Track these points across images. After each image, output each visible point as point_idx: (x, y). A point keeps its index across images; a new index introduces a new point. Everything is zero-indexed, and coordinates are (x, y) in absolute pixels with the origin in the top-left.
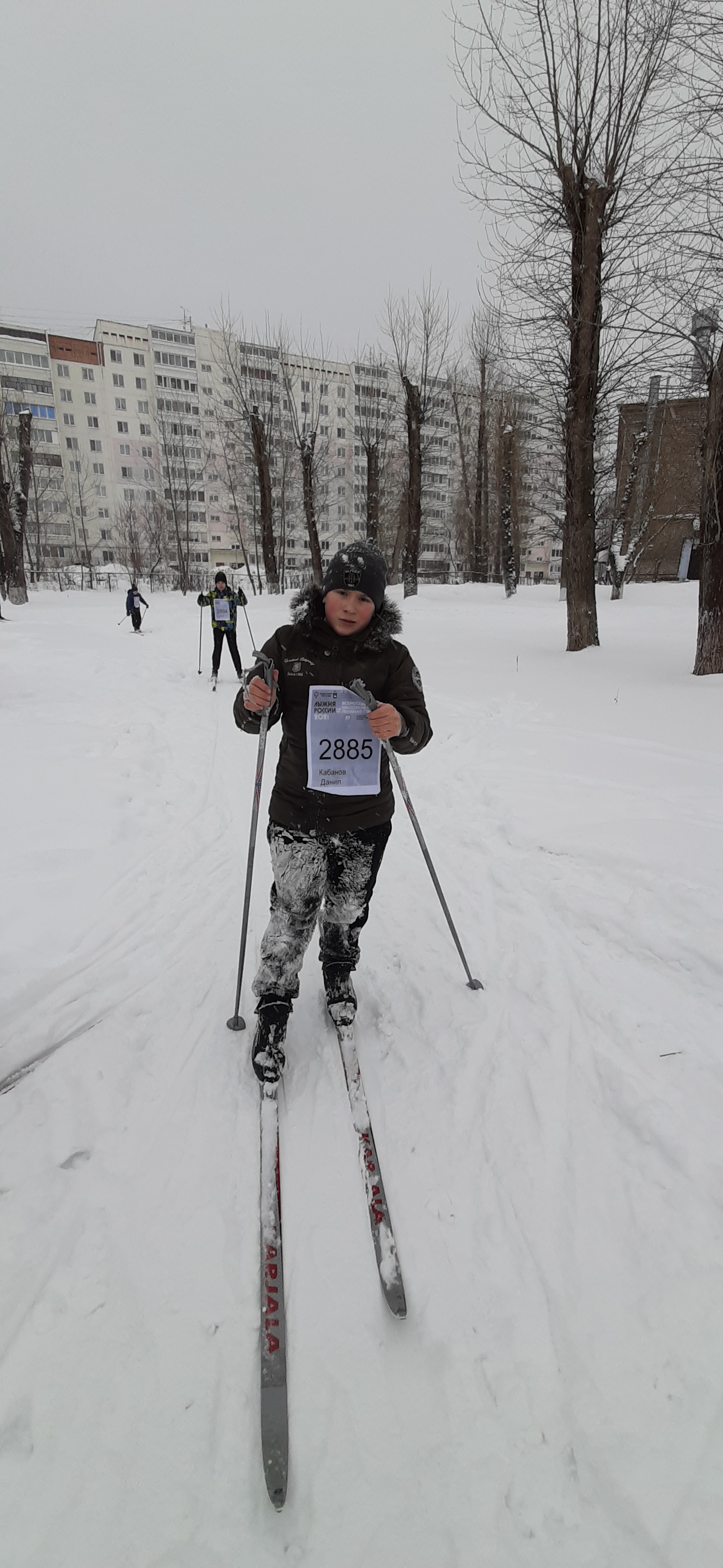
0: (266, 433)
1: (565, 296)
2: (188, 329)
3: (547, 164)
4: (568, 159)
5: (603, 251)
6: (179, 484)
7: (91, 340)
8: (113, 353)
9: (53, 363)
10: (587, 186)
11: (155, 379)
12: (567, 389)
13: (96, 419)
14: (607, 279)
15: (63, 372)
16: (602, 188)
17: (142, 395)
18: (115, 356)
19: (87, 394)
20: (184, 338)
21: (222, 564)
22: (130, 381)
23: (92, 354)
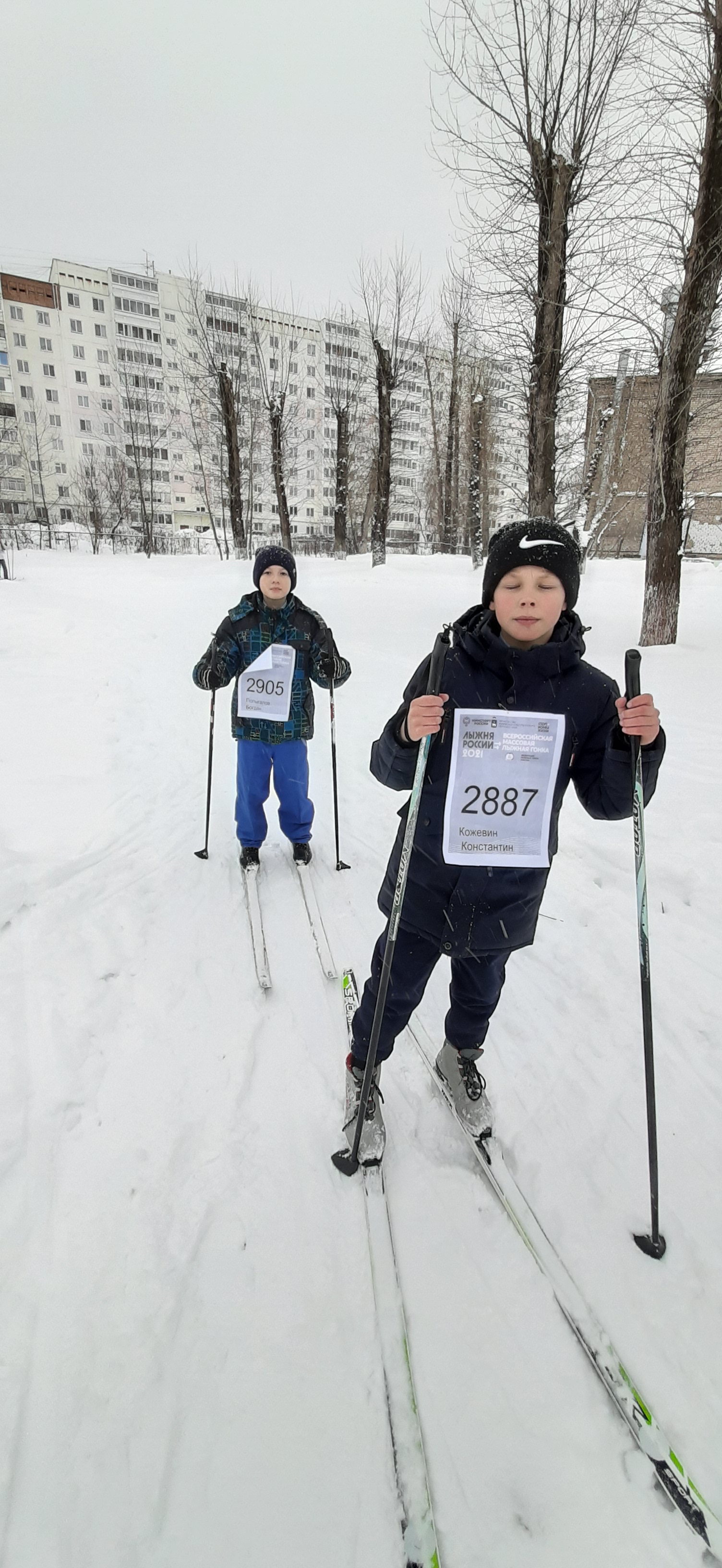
0: (234, 390)
1: (533, 270)
2: (151, 274)
3: (517, 137)
4: (537, 134)
5: (569, 229)
6: (142, 441)
7: (47, 281)
8: (70, 296)
9: (6, 305)
10: (554, 162)
11: (115, 328)
12: (532, 364)
13: (52, 367)
14: (571, 256)
15: (17, 314)
16: (569, 165)
17: (102, 343)
18: (72, 300)
19: (42, 340)
20: (146, 283)
21: (187, 527)
22: (88, 328)
23: (48, 296)
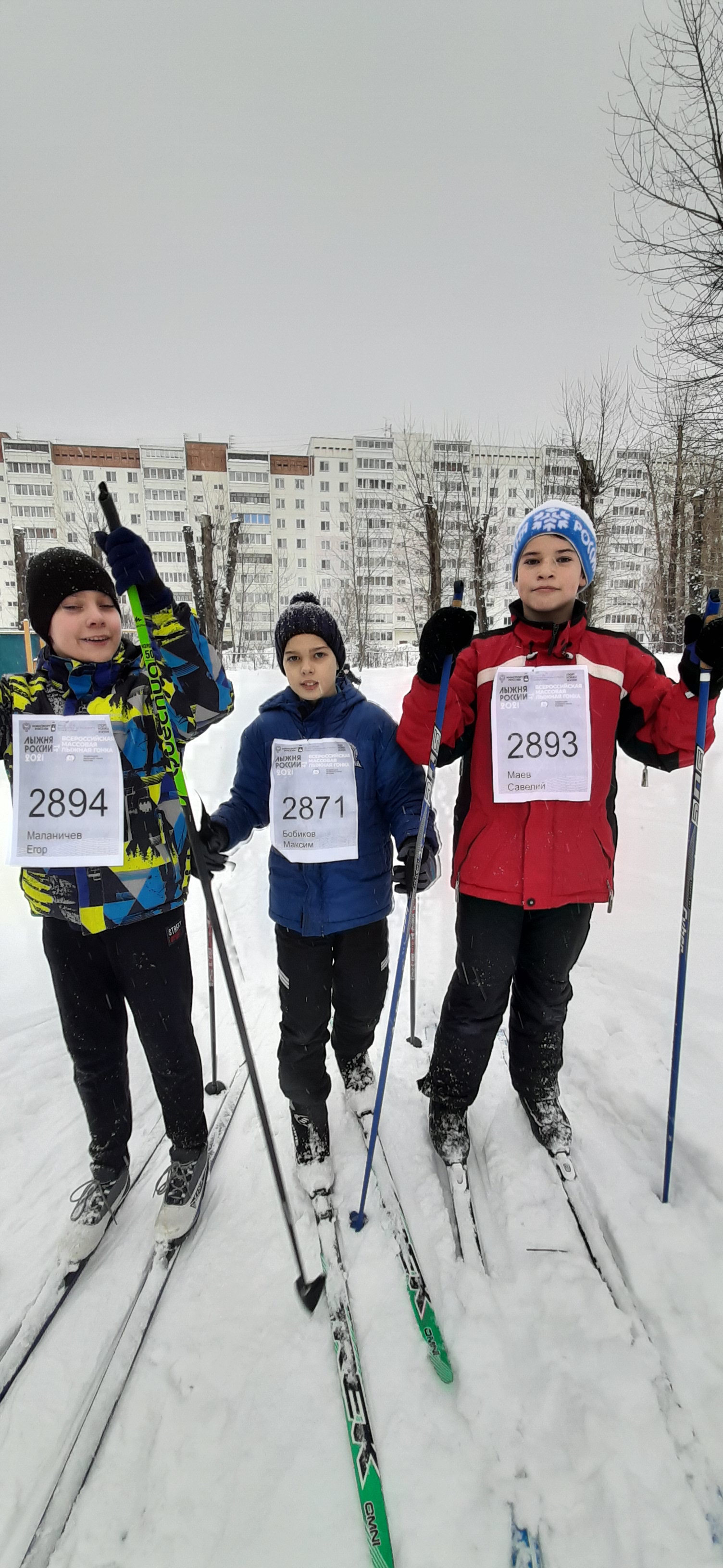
0: (439, 519)
2: (388, 434)
6: (362, 572)
7: (305, 455)
8: (322, 463)
9: (272, 478)
11: (356, 482)
13: (303, 522)
15: (279, 484)
17: (344, 497)
18: (323, 466)
19: (297, 501)
20: (384, 444)
21: (405, 642)
22: (334, 486)
23: (305, 466)
